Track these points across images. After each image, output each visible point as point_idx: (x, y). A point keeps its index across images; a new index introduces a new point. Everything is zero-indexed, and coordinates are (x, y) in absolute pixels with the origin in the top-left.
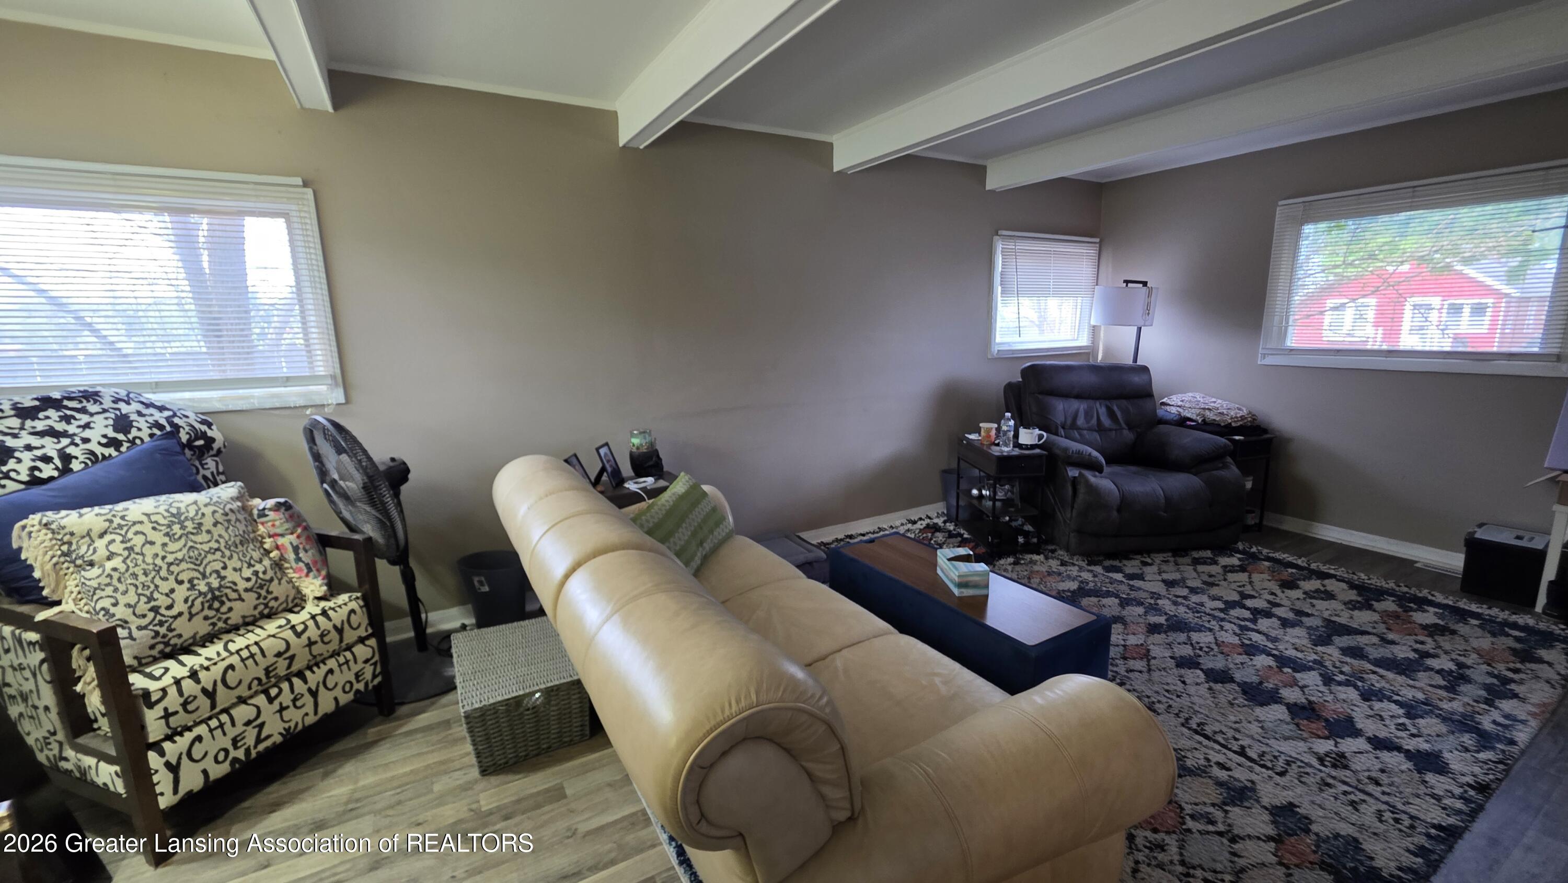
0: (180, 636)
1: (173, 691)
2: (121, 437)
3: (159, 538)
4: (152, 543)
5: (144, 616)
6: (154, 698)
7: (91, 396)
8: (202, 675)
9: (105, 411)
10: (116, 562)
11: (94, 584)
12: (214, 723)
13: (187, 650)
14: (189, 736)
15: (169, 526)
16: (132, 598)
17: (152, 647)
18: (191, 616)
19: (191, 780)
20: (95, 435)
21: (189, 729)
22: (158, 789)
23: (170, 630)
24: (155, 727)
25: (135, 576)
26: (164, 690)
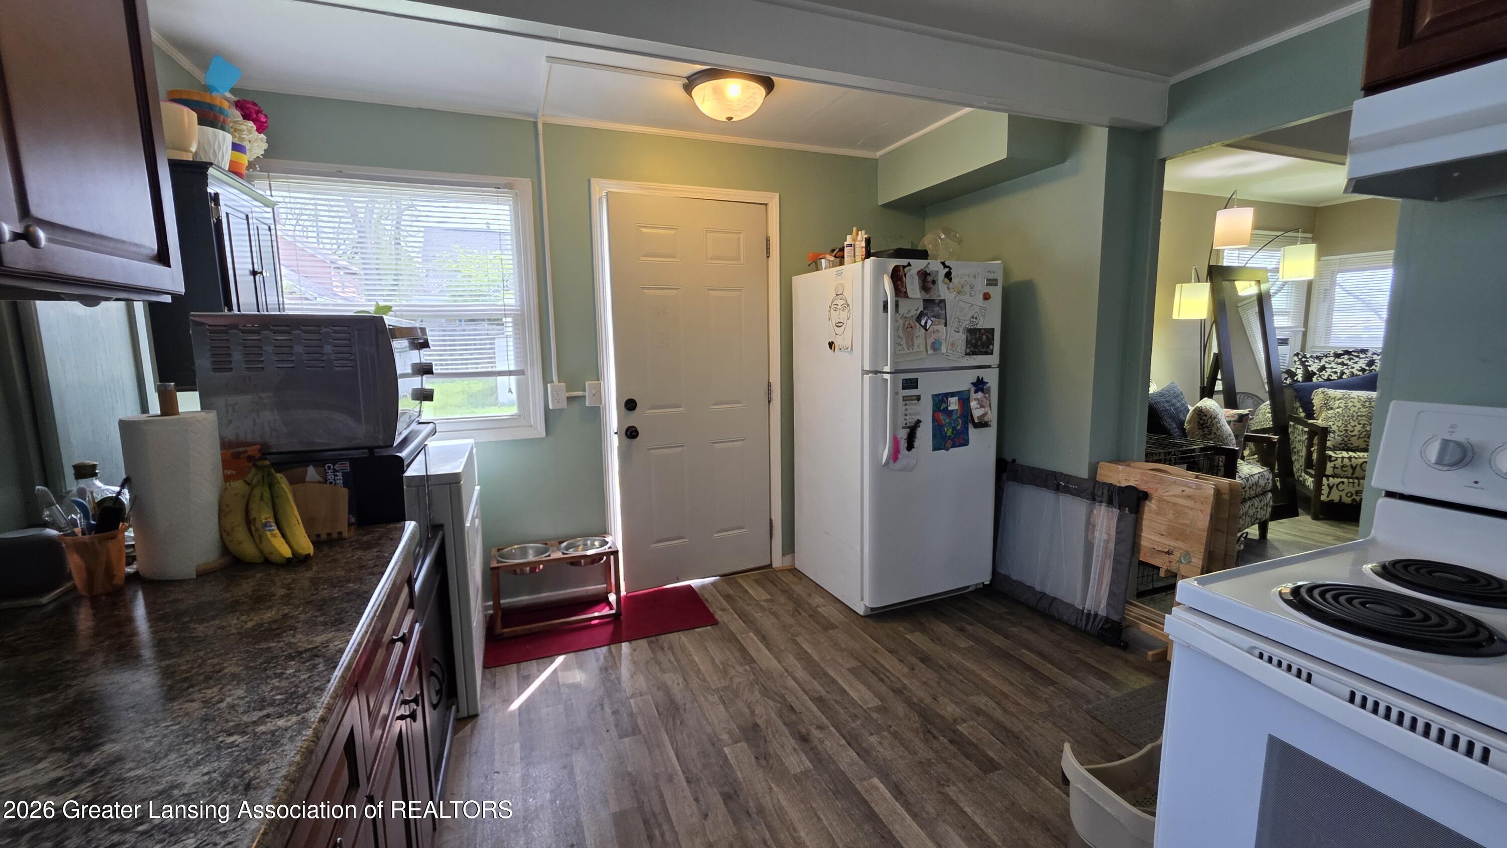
0: (1352, 444)
1: (1340, 460)
2: (1367, 368)
3: (1358, 405)
4: (1355, 406)
5: (1341, 432)
6: (1333, 459)
7: (1364, 351)
8: (1353, 460)
9: (1367, 357)
10: (1340, 410)
11: (1330, 416)
12: (1351, 480)
13: (1354, 451)
14: (1340, 480)
15: (1365, 402)
16: (1340, 424)
17: (1340, 444)
18: (1359, 438)
19: (1335, 496)
20: (1357, 366)
21: (1341, 478)
22: (1323, 492)
23: (1349, 440)
24: (1329, 470)
25: (1344, 416)
26: (1337, 458)
